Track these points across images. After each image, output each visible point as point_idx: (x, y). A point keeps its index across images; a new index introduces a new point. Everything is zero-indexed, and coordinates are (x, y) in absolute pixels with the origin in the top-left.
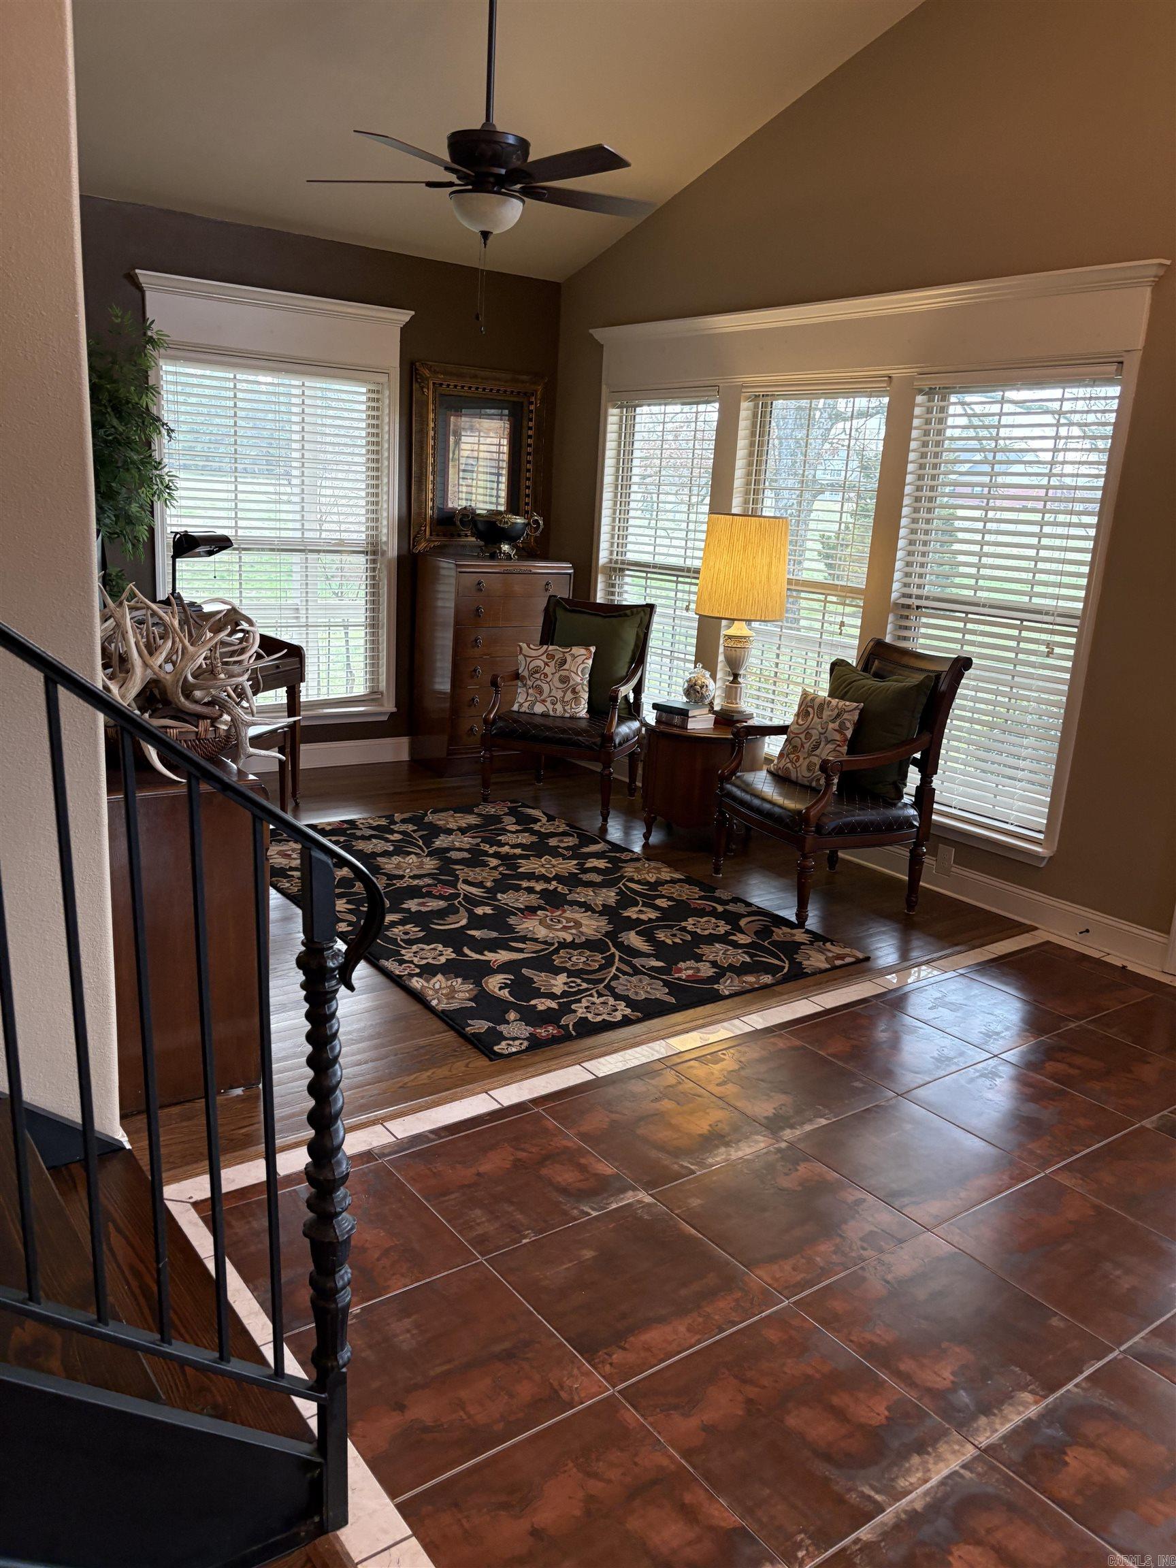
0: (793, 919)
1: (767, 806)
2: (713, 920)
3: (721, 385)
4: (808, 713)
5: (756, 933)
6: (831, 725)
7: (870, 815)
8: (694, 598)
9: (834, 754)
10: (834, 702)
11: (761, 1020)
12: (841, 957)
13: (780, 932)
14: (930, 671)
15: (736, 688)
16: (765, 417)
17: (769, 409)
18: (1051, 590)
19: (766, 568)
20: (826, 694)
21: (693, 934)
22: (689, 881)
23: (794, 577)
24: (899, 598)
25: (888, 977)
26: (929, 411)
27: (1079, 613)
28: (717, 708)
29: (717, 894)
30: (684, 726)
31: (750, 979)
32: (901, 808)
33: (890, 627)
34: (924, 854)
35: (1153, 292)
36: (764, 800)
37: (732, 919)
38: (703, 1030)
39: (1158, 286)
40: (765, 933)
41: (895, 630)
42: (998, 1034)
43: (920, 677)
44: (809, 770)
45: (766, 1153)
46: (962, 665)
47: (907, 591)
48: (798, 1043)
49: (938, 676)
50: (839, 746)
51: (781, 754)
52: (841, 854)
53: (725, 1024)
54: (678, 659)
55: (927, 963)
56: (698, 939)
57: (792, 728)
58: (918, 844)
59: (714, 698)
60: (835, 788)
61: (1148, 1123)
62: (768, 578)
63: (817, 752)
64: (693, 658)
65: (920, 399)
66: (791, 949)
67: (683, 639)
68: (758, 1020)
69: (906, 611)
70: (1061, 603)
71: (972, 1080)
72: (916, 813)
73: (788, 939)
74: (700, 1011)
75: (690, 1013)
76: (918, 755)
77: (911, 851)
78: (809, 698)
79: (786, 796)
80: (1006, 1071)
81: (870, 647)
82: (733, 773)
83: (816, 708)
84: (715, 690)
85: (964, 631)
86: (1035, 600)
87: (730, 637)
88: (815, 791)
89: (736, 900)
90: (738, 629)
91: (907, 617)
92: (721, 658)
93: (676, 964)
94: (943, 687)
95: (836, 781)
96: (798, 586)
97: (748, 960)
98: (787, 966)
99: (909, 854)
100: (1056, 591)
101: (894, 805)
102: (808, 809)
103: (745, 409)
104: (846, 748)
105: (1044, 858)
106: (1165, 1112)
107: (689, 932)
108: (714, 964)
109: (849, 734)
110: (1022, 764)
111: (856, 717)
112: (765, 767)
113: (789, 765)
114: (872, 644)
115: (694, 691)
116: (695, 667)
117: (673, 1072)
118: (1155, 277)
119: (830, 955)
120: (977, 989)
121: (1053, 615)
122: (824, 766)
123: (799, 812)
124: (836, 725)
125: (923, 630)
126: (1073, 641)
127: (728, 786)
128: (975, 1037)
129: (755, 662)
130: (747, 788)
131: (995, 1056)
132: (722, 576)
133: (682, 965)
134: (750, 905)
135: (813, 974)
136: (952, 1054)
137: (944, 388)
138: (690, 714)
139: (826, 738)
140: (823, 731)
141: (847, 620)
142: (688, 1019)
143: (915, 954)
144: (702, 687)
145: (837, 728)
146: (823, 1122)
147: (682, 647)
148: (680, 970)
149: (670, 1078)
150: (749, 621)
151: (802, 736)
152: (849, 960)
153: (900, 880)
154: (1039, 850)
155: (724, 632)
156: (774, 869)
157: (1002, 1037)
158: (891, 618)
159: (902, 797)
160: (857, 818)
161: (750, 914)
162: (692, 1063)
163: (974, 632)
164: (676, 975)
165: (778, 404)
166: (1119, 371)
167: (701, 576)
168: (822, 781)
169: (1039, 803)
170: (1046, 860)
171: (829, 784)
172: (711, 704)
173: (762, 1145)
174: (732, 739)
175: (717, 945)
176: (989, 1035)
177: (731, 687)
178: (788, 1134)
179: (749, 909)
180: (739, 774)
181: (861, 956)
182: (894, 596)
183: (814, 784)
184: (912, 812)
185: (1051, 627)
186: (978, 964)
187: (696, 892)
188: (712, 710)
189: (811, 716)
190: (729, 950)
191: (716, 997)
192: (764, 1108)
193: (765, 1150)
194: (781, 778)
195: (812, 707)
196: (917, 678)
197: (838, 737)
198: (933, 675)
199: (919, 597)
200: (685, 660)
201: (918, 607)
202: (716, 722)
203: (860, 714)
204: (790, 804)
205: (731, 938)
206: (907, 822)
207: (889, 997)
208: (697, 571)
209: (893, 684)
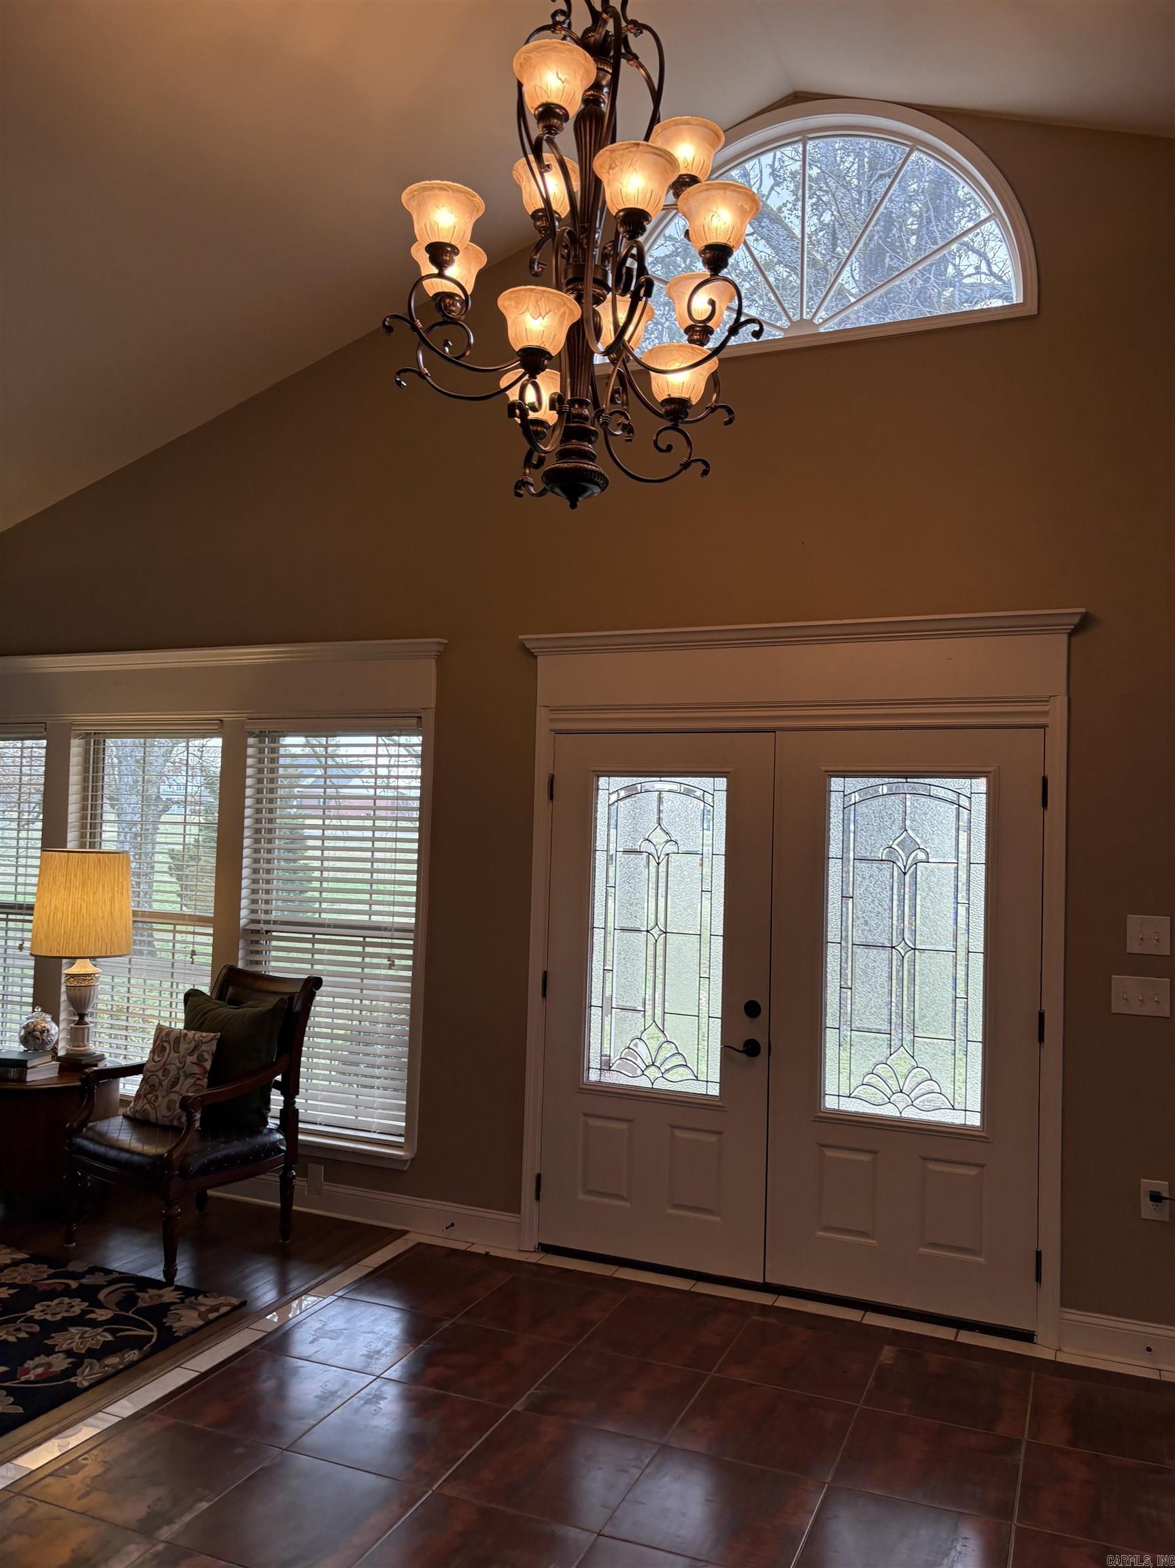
0: (161, 1277)
1: (125, 1156)
2: (67, 1300)
3: (48, 722)
4: (164, 1048)
5: (118, 1304)
6: (189, 1059)
7: (238, 1147)
8: (28, 935)
9: (193, 1089)
10: (191, 1034)
11: (130, 1405)
12: (215, 1309)
13: (146, 1295)
14: (284, 993)
15: (83, 1029)
16: (98, 754)
17: (102, 747)
18: (386, 908)
19: (108, 903)
20: (181, 1026)
21: (43, 1323)
22: (34, 1260)
23: (139, 909)
24: (248, 924)
25: (268, 1317)
26: (261, 751)
27: (413, 927)
28: (61, 1053)
29: (71, 1267)
30: (22, 1079)
31: (113, 1360)
32: (266, 1135)
33: (241, 953)
34: (294, 1177)
35: (437, 662)
36: (122, 1149)
37: (89, 1295)
38: (60, 1435)
39: (441, 658)
40: (128, 1301)
41: (247, 955)
42: (378, 1352)
43: (274, 1000)
44: (169, 1108)
45: (142, 1563)
46: (314, 984)
47: (254, 917)
48: (170, 1421)
49: (291, 997)
50: (199, 1079)
51: (138, 1095)
52: (209, 1192)
53: (90, 1420)
54: (12, 1002)
55: (306, 1292)
56: (49, 1328)
57: (148, 1066)
58: (287, 1169)
59: (57, 1043)
60: (197, 1124)
61: (518, 1406)
62: (111, 913)
63: (177, 1088)
64: (30, 1000)
65: (251, 741)
66: (159, 1312)
67: (17, 980)
68: (125, 1408)
69: (257, 936)
70: (397, 919)
71: (357, 1411)
72: (282, 1137)
73: (156, 1302)
74: (55, 1414)
75: (42, 1420)
76: (279, 1078)
77: (281, 1177)
78: (164, 1032)
79: (145, 1141)
80: (391, 1391)
81: (223, 974)
82: (84, 1123)
83: (172, 1043)
84: (58, 1033)
85: (313, 952)
86: (374, 918)
87: (73, 976)
88: (176, 1130)
89: (93, 1270)
90: (80, 967)
91: (257, 942)
92: (63, 997)
93: (21, 1365)
94: (297, 1008)
95: (198, 1116)
96: (145, 919)
97: (110, 1338)
98: (155, 1334)
99: (278, 1180)
100: (391, 909)
101: (260, 1133)
102: (170, 1152)
103: (76, 748)
104: (206, 1080)
105: (407, 1161)
106: (531, 1391)
107: (36, 1322)
108: (69, 1353)
109: (208, 1065)
110: (377, 1072)
111: (214, 1048)
112: (121, 1111)
113: (147, 1106)
114: (224, 971)
115: (33, 1038)
116: (33, 1011)
117: (23, 1499)
118: (438, 652)
119: (203, 1309)
120: (359, 1309)
121: (390, 930)
122: (186, 1104)
123: (159, 1157)
124: (194, 1058)
125: (274, 953)
126: (410, 952)
127: (79, 1140)
128: (358, 1362)
129: (103, 999)
130: (101, 1139)
131: (378, 1377)
132: (59, 914)
133: (29, 1364)
134: (110, 1272)
135: (185, 1336)
136: (336, 1387)
137: (273, 732)
138: (29, 1064)
139: (184, 1072)
140: (181, 1066)
141: (198, 948)
142: (41, 1428)
143: (294, 1285)
144: (42, 1032)
145: (195, 1060)
146: (204, 1505)
147: (17, 989)
148: (27, 1371)
149: (19, 1507)
150: (93, 958)
151: (160, 1074)
152: (223, 1310)
153: (272, 1208)
154: (401, 1153)
155: (66, 971)
156: (136, 1224)
157: (383, 1355)
158: (241, 944)
159: (267, 1123)
160: (224, 1152)
161: (110, 1283)
162: (47, 1480)
163: (321, 952)
164: (23, 1379)
165: (109, 742)
166: (419, 724)
167: (35, 912)
168: (184, 1119)
169: (398, 1108)
170: (409, 1162)
171: (191, 1121)
172: (54, 1050)
173: (136, 1555)
174: (80, 1086)
175: (72, 1330)
176: (372, 1355)
177: (76, 1028)
178: (165, 1533)
179: (109, 1277)
180: (90, 1124)
181: (236, 1301)
182: (243, 922)
183: (175, 1123)
184: (279, 1136)
185: (390, 941)
186: (354, 1282)
187: (46, 1270)
188: (55, 1056)
189: (168, 1051)
190: (86, 1332)
191: (73, 1392)
192: (135, 1510)
193: (140, 1560)
194: (138, 1122)
195: (168, 1042)
196: (272, 1001)
197: (196, 1070)
198: (286, 997)
199: (267, 922)
200: (22, 1004)
201: (267, 932)
202: (62, 1070)
203: (218, 1044)
204: (150, 1150)
205: (88, 1316)
206: (274, 1147)
207: (267, 1341)
208: (30, 908)
209: (247, 1011)
